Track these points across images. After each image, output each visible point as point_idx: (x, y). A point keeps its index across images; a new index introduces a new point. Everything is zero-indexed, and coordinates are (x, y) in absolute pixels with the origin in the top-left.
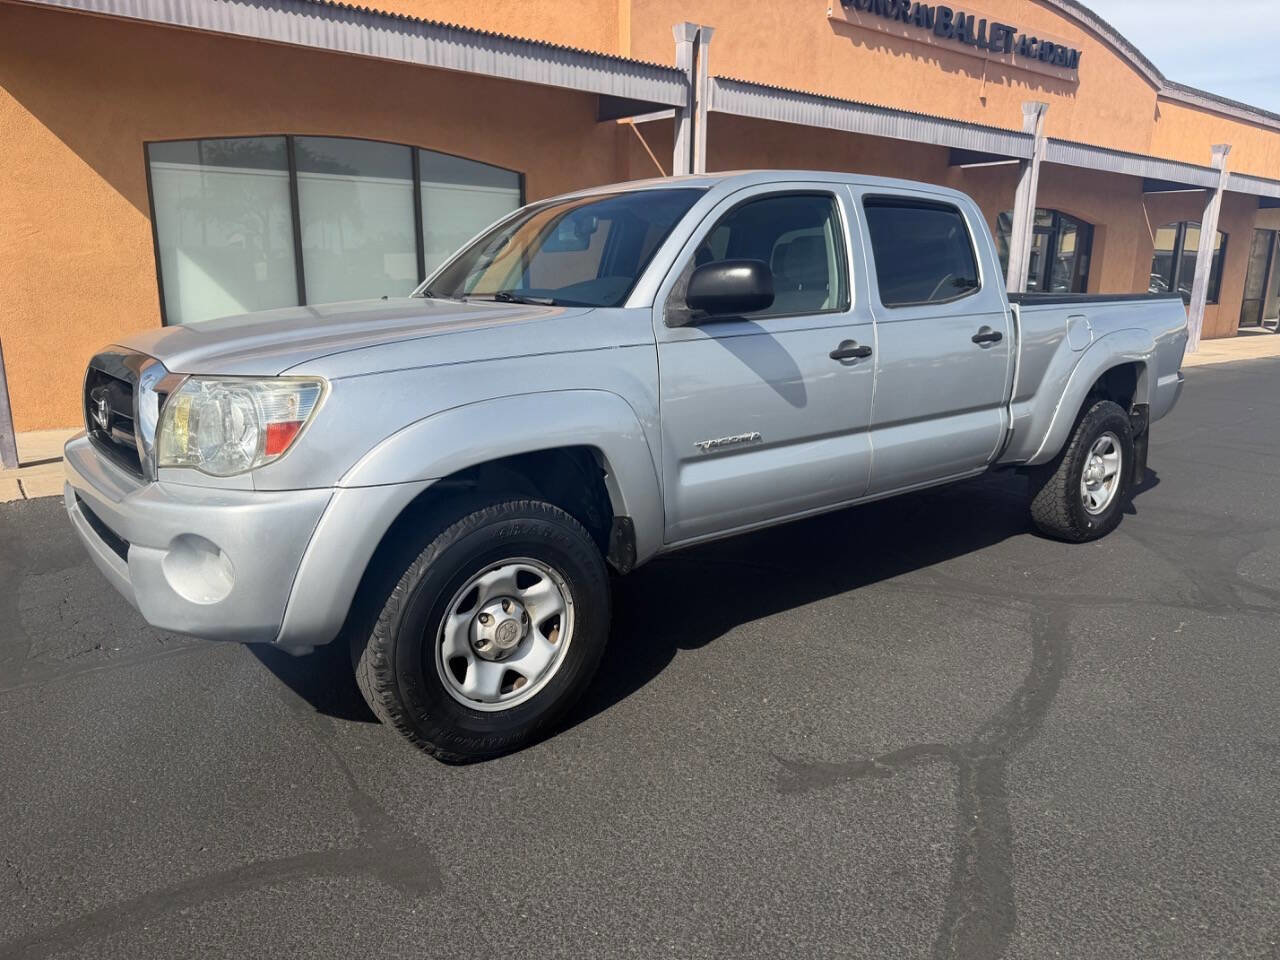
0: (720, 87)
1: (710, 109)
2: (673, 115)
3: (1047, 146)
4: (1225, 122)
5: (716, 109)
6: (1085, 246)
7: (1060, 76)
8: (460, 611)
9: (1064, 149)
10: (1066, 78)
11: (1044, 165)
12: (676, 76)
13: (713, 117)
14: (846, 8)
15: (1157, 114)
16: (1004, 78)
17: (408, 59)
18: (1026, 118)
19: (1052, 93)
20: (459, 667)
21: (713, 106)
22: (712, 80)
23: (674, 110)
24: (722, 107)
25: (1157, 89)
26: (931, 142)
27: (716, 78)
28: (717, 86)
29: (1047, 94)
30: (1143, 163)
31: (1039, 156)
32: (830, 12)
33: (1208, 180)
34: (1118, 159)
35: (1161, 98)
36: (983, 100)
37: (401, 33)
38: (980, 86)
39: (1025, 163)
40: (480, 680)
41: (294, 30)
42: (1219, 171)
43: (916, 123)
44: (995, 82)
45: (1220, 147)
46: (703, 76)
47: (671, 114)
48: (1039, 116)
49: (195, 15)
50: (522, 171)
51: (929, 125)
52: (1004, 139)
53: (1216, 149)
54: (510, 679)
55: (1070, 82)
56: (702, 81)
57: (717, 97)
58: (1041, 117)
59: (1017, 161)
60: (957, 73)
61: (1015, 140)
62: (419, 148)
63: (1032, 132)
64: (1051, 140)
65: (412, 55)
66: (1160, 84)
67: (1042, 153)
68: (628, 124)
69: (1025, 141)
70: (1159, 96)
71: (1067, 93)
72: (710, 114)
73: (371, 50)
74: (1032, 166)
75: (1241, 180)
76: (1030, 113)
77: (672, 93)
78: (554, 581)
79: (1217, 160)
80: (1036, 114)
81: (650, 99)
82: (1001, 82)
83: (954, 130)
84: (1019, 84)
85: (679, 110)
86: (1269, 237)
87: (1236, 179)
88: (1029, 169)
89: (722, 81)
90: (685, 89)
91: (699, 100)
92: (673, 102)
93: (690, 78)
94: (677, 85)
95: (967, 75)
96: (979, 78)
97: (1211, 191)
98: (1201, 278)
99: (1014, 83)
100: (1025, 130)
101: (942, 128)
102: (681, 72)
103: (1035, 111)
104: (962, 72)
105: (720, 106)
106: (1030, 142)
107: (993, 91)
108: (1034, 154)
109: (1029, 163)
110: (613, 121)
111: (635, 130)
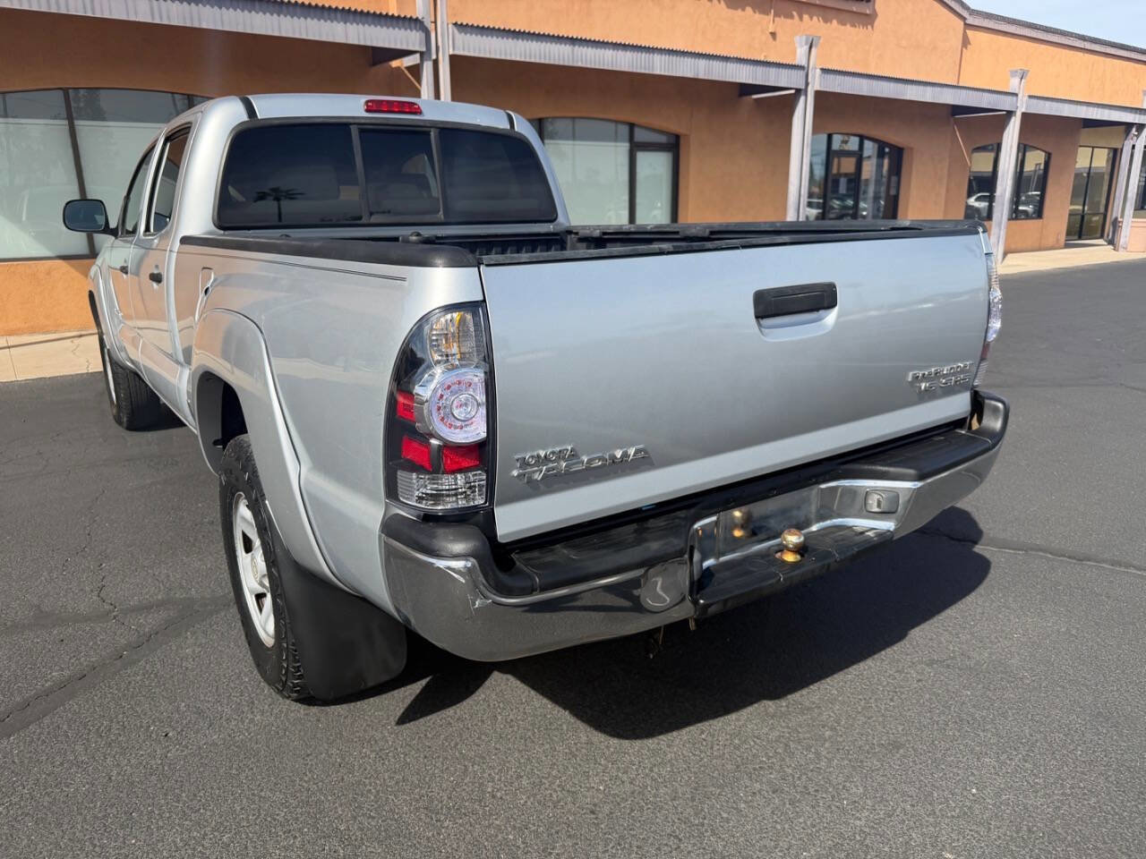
0: (460, 32)
1: (451, 53)
3: (820, 76)
4: (1043, 47)
5: (458, 52)
6: (896, 169)
7: (855, 9)
9: (839, 78)
10: (863, 11)
11: (818, 94)
12: (413, 25)
13: (454, 60)
15: (966, 42)
16: (795, 13)
17: (133, 18)
18: (799, 51)
19: (848, 26)
21: (454, 49)
22: (450, 26)
23: (418, 55)
24: (464, 50)
25: (963, 18)
26: (692, 76)
27: (455, 24)
28: (455, 30)
29: (843, 27)
30: (929, 89)
31: (813, 87)
33: (1004, 104)
34: (900, 86)
35: (968, 26)
36: (773, 35)
38: (768, 22)
39: (798, 91)
42: (1016, 95)
43: (674, 58)
44: (785, 17)
45: (1016, 72)
46: (442, 23)
47: (414, 59)
48: (811, 47)
51: (688, 61)
52: (773, 71)
53: (1014, 73)
55: (867, 15)
56: (442, 28)
57: (456, 42)
58: (813, 49)
59: (793, 91)
60: (744, 10)
61: (784, 72)
62: (193, 95)
63: (804, 63)
64: (824, 71)
65: (136, 13)
66: (965, 14)
67: (817, 83)
68: (398, 68)
69: (794, 72)
70: (965, 24)
71: (865, 25)
72: (453, 58)
74: (806, 95)
75: (1042, 102)
76: (802, 46)
77: (410, 39)
79: (1013, 84)
80: (807, 47)
81: (392, 46)
82: (792, 17)
83: (716, 64)
84: (811, 18)
85: (422, 54)
86: (1111, 155)
87: (1035, 101)
88: (802, 98)
89: (461, 27)
90: (423, 35)
91: (440, 44)
92: (411, 48)
93: (431, 27)
94: (414, 31)
95: (755, 12)
96: (767, 13)
97: (1010, 114)
98: (1003, 195)
99: (806, 17)
100: (797, 62)
101: (702, 63)
102: (417, 19)
103: (806, 44)
104: (749, 9)
105: (461, 48)
106: (802, 73)
107: (783, 25)
108: (807, 84)
109: (803, 92)
110: (385, 65)
111: (406, 72)
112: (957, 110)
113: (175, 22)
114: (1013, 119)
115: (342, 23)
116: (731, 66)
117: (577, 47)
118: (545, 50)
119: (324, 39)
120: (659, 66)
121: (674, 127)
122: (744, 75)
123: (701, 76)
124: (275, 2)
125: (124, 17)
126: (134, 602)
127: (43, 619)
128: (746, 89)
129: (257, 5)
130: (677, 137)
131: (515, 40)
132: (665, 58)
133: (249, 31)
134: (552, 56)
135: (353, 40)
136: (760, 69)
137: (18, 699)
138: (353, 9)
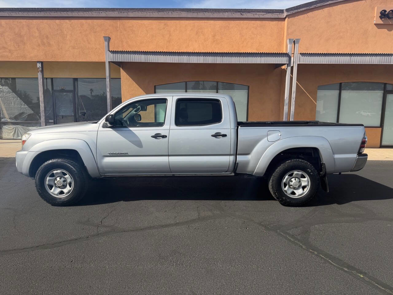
0: (302, 56)
1: (298, 63)
5: (300, 63)
8: (50, 177)
12: (285, 55)
14: (383, 19)
20: (51, 187)
22: (299, 54)
27: (301, 54)
32: (375, 22)
37: (197, 56)
40: (54, 190)
41: (171, 59)
46: (296, 54)
49: (151, 60)
50: (248, 85)
54: (62, 193)
56: (296, 55)
57: (301, 59)
62: (218, 82)
68: (284, 69)
72: (298, 65)
77: (284, 60)
78: (69, 175)
85: (287, 64)
90: (288, 58)
91: (294, 61)
92: (284, 63)
94: (285, 57)
105: (302, 62)
113: (210, 62)
131: (325, 57)
135: (263, 62)
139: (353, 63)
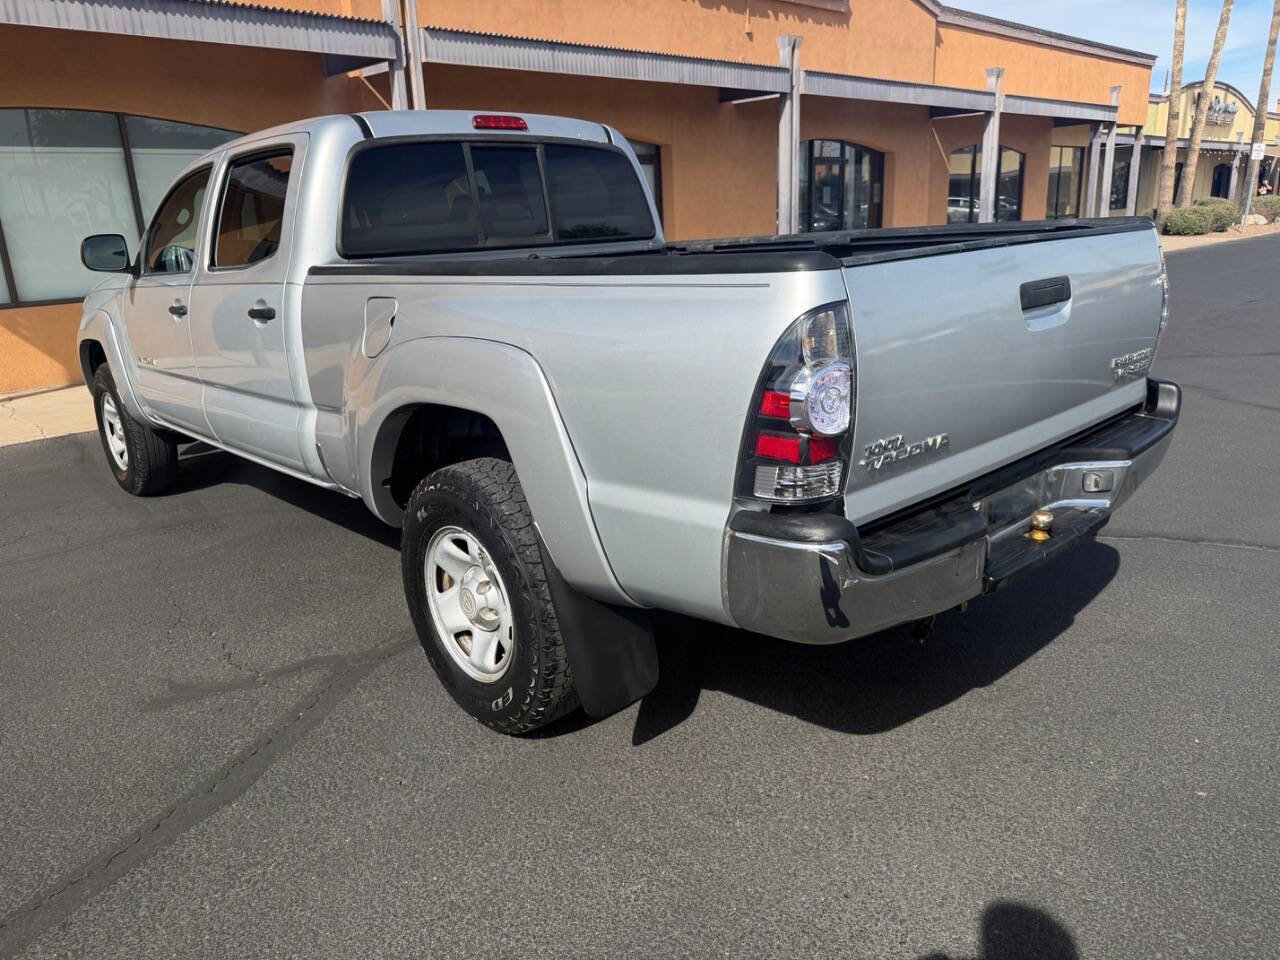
0: (433, 38)
1: (424, 60)
2: (387, 69)
3: (805, 79)
4: (1012, 44)
5: (431, 60)
6: (878, 173)
7: (829, 7)
9: (824, 81)
10: (835, 8)
11: (804, 98)
12: (381, 29)
13: (429, 69)
15: (939, 41)
16: (770, 12)
17: (64, 26)
18: (781, 52)
19: (824, 25)
21: (427, 56)
22: (421, 30)
23: (386, 63)
24: (438, 57)
25: (935, 16)
26: (676, 82)
27: (427, 29)
28: (427, 35)
29: (819, 26)
30: (911, 90)
31: (798, 90)
33: (983, 104)
34: (883, 87)
35: (940, 23)
36: (750, 35)
38: (745, 22)
39: (784, 96)
42: (993, 94)
43: (658, 63)
44: (761, 16)
45: (993, 70)
46: (413, 27)
47: (384, 67)
48: (793, 48)
51: (672, 65)
52: (758, 74)
53: (990, 72)
55: (842, 13)
56: (412, 33)
57: (429, 48)
58: (796, 51)
59: (778, 96)
60: (718, 9)
61: (769, 75)
62: (124, 114)
63: (788, 65)
64: (809, 73)
65: (68, 20)
66: (936, 10)
67: (802, 86)
68: (358, 77)
69: (779, 76)
70: (938, 22)
71: (840, 24)
72: (427, 67)
73: (17, 17)
74: (792, 99)
75: (1018, 102)
76: (784, 47)
77: (380, 46)
79: (990, 84)
80: (790, 48)
81: (358, 54)
82: (768, 17)
83: (701, 68)
84: (787, 18)
85: (391, 63)
86: (1079, 154)
87: (1012, 100)
88: (788, 103)
89: (433, 31)
90: (393, 41)
91: (411, 51)
92: (381, 56)
93: (400, 32)
94: (383, 37)
95: (730, 11)
96: (742, 12)
97: (989, 114)
98: (986, 200)
99: (781, 16)
100: (780, 64)
101: (687, 67)
102: (385, 24)
103: (789, 44)
104: (724, 8)
105: (435, 54)
106: (787, 76)
107: (760, 25)
108: (792, 87)
109: (788, 96)
110: (342, 75)
111: (367, 83)
112: (935, 111)
113: (113, 30)
114: (992, 120)
115: (303, 29)
116: (716, 70)
117: (557, 52)
118: (524, 55)
119: (284, 47)
120: (643, 71)
121: (655, 138)
122: (728, 79)
123: (687, 81)
124: (204, 3)
125: (54, 25)
126: (275, 665)
127: (184, 692)
128: (726, 94)
129: (173, 6)
130: (658, 148)
131: (491, 46)
132: (648, 62)
133: (199, 39)
134: (532, 64)
135: (316, 48)
136: (745, 72)
137: (213, 769)
138: (315, 13)
139: (561, 71)
